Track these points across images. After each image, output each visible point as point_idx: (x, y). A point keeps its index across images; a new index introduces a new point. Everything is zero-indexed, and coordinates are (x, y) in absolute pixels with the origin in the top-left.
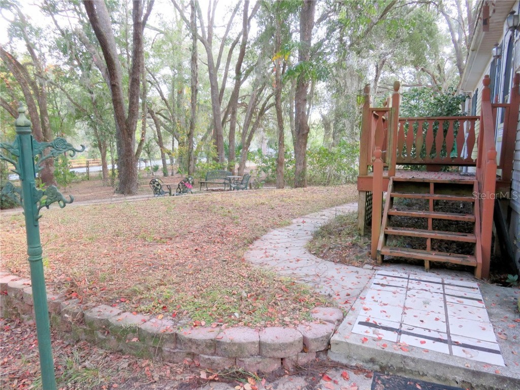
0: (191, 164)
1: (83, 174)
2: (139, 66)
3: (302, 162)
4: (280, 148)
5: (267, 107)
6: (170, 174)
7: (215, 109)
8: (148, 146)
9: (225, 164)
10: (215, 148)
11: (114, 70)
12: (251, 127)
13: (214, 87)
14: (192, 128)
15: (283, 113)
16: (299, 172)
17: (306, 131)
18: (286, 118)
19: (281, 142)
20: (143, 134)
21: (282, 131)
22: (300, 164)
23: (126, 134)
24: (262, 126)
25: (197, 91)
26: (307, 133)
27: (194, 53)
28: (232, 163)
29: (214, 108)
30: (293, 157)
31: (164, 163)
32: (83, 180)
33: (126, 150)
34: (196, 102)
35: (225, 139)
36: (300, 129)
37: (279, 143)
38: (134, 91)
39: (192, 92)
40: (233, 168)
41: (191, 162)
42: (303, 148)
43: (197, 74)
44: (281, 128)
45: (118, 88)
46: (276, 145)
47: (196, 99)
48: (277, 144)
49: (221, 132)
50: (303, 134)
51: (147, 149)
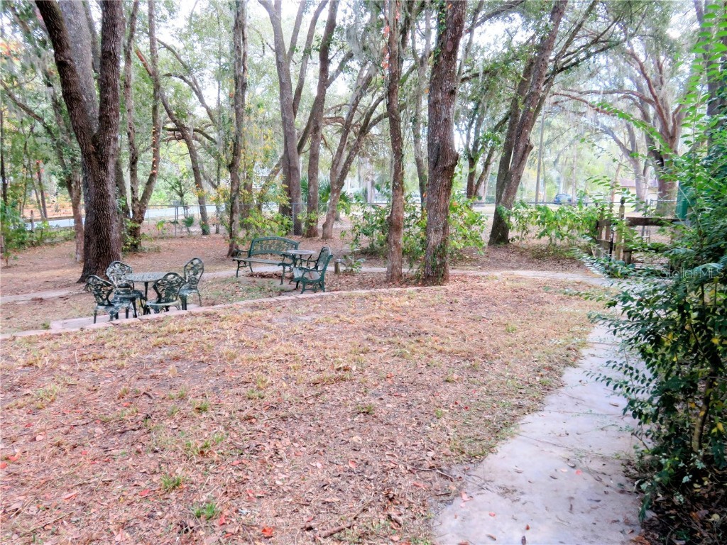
0: (234, 218)
1: (66, 229)
2: (115, 26)
3: (441, 226)
4: (395, 196)
5: (374, 120)
6: (213, 229)
7: (287, 124)
8: (180, 184)
9: (300, 218)
10: (286, 189)
11: (59, 31)
12: (346, 154)
13: (284, 85)
14: (236, 153)
15: (402, 125)
16: (434, 247)
17: (450, 162)
18: (407, 136)
19: (397, 184)
20: (154, 162)
21: (401, 161)
22: (436, 231)
23: (95, 162)
24: (368, 155)
25: (244, 86)
26: (453, 166)
27: (238, 14)
28: (313, 216)
29: (284, 122)
30: (418, 210)
31: (203, 213)
32: (66, 239)
33: (96, 194)
34: (243, 106)
35: (303, 174)
36: (438, 158)
37: (394, 185)
38: (107, 78)
39: (236, 88)
40: (314, 224)
41: (235, 215)
42: (443, 197)
43: (245, 55)
44: (398, 154)
45: (73, 71)
46: (388, 188)
47: (243, 101)
48: (391, 184)
49: (295, 163)
50: (445, 169)
51: (178, 189)
